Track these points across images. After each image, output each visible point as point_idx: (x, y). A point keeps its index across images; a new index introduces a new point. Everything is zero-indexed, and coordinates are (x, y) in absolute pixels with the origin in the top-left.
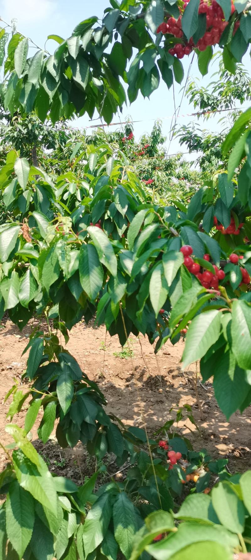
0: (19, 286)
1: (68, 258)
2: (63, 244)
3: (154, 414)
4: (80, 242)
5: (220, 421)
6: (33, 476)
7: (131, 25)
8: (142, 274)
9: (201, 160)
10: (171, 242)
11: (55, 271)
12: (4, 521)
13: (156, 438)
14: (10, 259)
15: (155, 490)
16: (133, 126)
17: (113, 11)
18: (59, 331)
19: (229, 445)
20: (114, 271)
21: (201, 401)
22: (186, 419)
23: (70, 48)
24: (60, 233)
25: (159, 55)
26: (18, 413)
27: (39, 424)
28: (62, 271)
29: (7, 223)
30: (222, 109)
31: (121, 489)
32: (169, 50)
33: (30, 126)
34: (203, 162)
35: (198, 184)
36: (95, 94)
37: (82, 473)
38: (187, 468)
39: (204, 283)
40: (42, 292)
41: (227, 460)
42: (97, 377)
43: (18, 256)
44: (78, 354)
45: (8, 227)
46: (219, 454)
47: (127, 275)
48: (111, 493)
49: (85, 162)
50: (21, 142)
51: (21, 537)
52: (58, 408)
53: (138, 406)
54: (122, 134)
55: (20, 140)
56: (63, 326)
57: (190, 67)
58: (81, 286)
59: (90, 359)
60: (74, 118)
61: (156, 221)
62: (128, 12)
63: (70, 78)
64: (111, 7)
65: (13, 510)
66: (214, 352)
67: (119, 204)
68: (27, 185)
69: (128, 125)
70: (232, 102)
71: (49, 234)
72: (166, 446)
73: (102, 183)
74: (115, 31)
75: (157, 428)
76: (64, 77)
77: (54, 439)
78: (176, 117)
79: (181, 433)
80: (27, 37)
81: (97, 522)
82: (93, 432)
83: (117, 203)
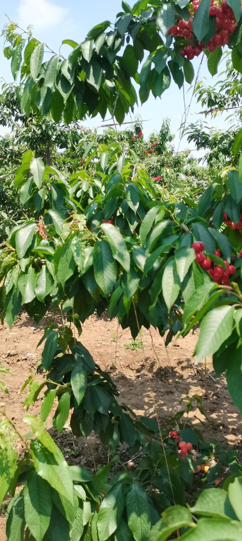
0: (36, 281)
1: (83, 254)
2: (78, 241)
3: (164, 405)
4: (94, 239)
5: (229, 412)
6: (50, 465)
7: (143, 28)
8: (155, 270)
9: (208, 157)
10: (182, 238)
11: (70, 267)
12: (22, 508)
13: (166, 427)
14: (26, 256)
15: (167, 480)
16: (142, 125)
17: (125, 15)
18: (73, 324)
19: (238, 435)
20: (127, 266)
21: (210, 392)
22: (196, 409)
23: (84, 52)
24: (74, 230)
25: (170, 57)
26: (33, 402)
27: (54, 413)
28: (77, 266)
29: (22, 219)
30: (229, 107)
31: (134, 478)
32: (180, 51)
33: (44, 127)
34: (211, 159)
35: (205, 180)
36: (107, 96)
37: (95, 461)
38: (197, 458)
39: (215, 278)
40: (58, 287)
41: (237, 451)
42: (109, 368)
43: (35, 252)
44: (90, 345)
45: (25, 225)
46: (228, 444)
47: (140, 270)
48: (124, 482)
49: (96, 160)
50: (36, 142)
51: (39, 525)
52: (73, 398)
53: (148, 396)
54: (132, 133)
55: (34, 140)
56: (76, 318)
57: (199, 67)
58: (95, 281)
59: (101, 350)
60: (85, 118)
61: (167, 217)
62: (140, 16)
63: (83, 80)
64: (124, 11)
65: (30, 498)
66: (227, 347)
67: (131, 201)
68: (42, 184)
69: (138, 124)
70: (239, 100)
71: (64, 231)
72: (177, 436)
73: (114, 181)
74: (127, 35)
75: (167, 418)
76: (78, 80)
77: (68, 427)
78: (186, 116)
79: (191, 424)
80: (42, 43)
81: (111, 511)
82: (106, 422)
83: (128, 200)
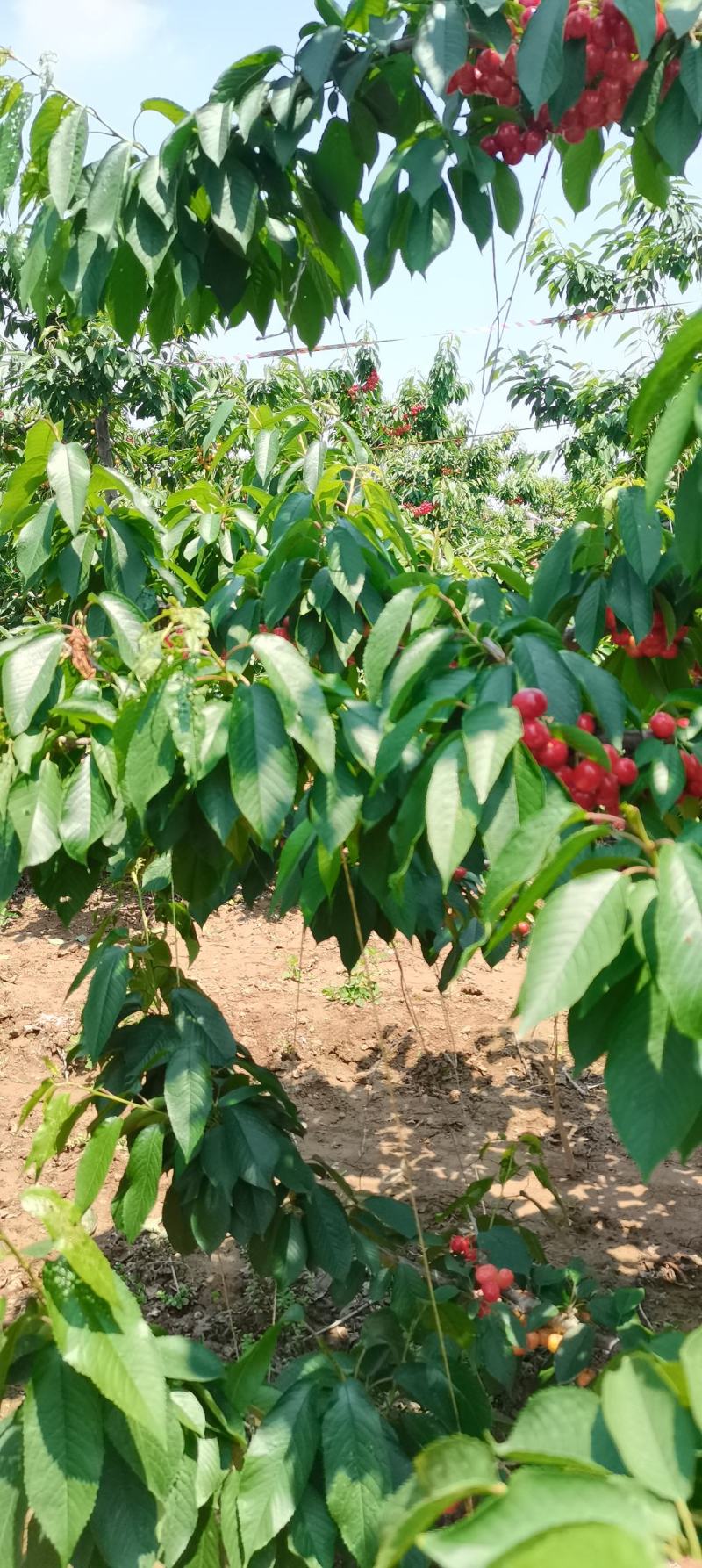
0: (62, 800)
1: (198, 723)
2: (184, 684)
3: (436, 1161)
4: (231, 679)
5: (621, 1181)
6: (100, 1334)
7: (376, 71)
8: (405, 770)
9: (568, 450)
10: (486, 681)
11: (162, 760)
12: (17, 1458)
13: (442, 1226)
14: (34, 727)
15: (440, 1375)
16: (377, 353)
17: (325, 31)
18: (172, 928)
19: (647, 1247)
20: (325, 760)
21: (567, 1124)
22: (528, 1174)
23: (205, 136)
24: (175, 655)
25: (454, 156)
26: (56, 1157)
27: (115, 1187)
28: (181, 760)
29: (27, 624)
30: (629, 307)
31: (345, 1371)
32: (482, 141)
33: (91, 354)
34: (575, 454)
35: (559, 516)
36: (273, 266)
37: (234, 1325)
38: (529, 1312)
39: (578, 795)
40: (125, 819)
41: (642, 1290)
42: (278, 1056)
43: (59, 718)
44: (223, 992)
45: (31, 637)
46: (618, 1273)
47: (363, 772)
48: (317, 1381)
49: (244, 455)
50: (67, 397)
51: (65, 1506)
52: (170, 1142)
53: (391, 1137)
54: (347, 375)
55: (63, 392)
56: (182, 912)
57: (540, 188)
58: (234, 801)
59: (257, 1006)
60: (212, 330)
61: (445, 619)
62: (368, 34)
63: (203, 218)
64: (320, 20)
65: (42, 1430)
66: (607, 988)
67: (341, 571)
68: (84, 519)
69: (365, 350)
70: (657, 286)
71: (143, 656)
72: (471, 1250)
73: (293, 513)
74: (329, 89)
75: (444, 1200)
76: (188, 216)
77: (157, 1229)
78: (501, 328)
79: (513, 1215)
80: (83, 105)
81: (278, 1465)
82: (266, 1211)
83: (333, 568)
